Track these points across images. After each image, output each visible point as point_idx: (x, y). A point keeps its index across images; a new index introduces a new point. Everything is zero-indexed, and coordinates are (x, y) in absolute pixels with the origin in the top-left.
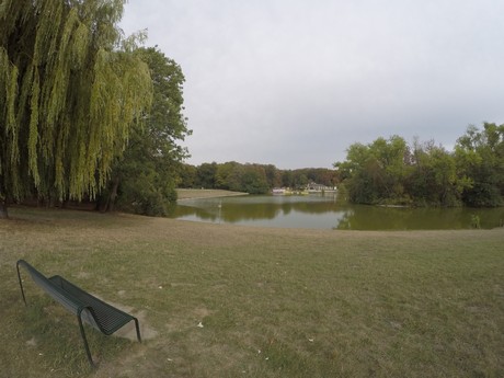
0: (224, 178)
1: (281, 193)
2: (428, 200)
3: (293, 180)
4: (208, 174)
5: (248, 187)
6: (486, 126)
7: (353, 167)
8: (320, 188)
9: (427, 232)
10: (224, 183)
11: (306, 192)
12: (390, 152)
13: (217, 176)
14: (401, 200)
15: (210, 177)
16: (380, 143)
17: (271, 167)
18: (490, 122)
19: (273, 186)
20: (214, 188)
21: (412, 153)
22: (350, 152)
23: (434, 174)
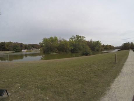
0: (8, 47)
1: (24, 51)
2: (63, 52)
3: (28, 47)
4: (3, 46)
5: (15, 50)
6: (77, 36)
7: (44, 44)
8: (35, 50)
9: (63, 59)
10: (8, 48)
11: (31, 51)
12: (53, 40)
13: (6, 46)
14: (56, 52)
15: (3, 47)
16: (51, 38)
17: (22, 43)
18: (77, 35)
19: (22, 49)
20: (4, 50)
21: (59, 41)
22: (43, 40)
23: (64, 46)
